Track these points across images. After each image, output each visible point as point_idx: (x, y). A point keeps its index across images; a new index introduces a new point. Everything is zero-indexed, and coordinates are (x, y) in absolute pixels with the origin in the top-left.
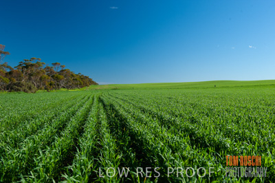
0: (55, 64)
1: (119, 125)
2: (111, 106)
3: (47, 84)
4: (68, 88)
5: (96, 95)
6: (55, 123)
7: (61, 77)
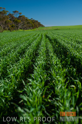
0: (15, 12)
1: (62, 52)
2: (55, 40)
3: (10, 26)
4: (24, 29)
5: (44, 33)
6: (18, 50)
7: (19, 21)
